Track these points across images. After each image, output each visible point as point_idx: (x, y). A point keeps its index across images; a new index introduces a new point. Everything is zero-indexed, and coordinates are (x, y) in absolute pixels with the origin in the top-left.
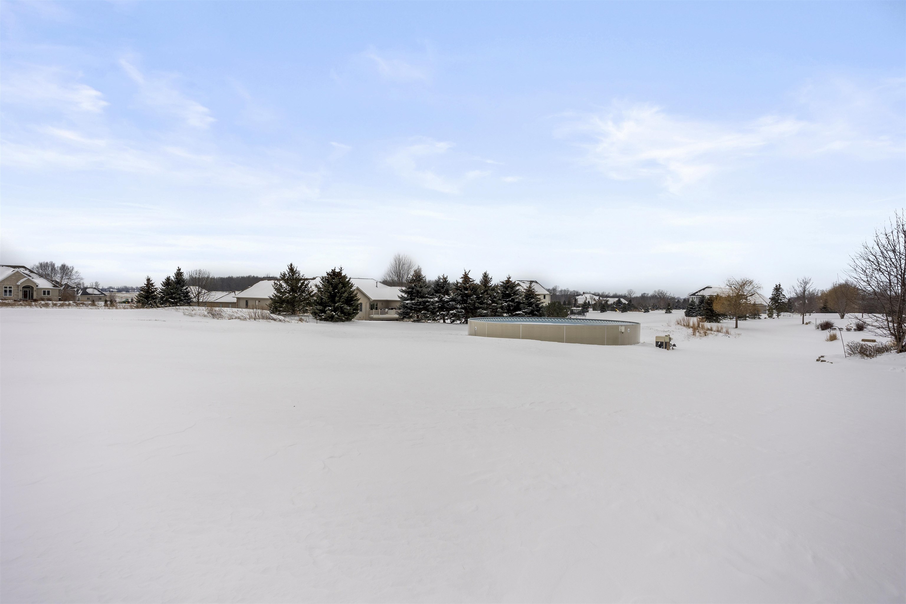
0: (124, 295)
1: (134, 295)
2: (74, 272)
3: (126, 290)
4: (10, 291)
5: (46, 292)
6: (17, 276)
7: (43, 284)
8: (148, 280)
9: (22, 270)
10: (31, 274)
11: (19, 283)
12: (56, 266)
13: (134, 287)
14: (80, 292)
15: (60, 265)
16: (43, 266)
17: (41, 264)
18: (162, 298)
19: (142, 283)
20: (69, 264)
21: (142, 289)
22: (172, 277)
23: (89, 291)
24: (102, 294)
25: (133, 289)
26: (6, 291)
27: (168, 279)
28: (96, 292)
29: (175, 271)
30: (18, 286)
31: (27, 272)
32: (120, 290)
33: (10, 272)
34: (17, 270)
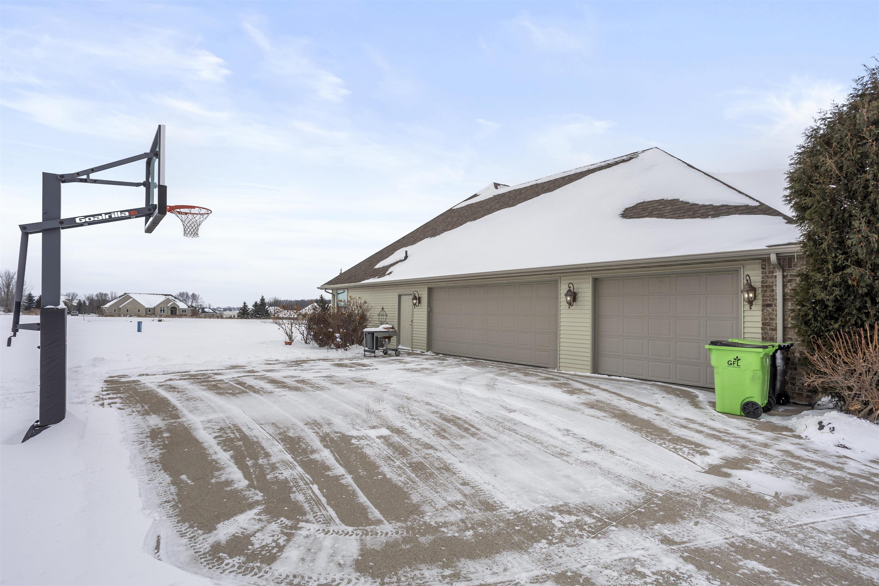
0: (228, 313)
1: (236, 313)
2: (199, 298)
3: (230, 309)
4: (164, 310)
5: (184, 311)
6: (168, 301)
7: (182, 305)
8: (245, 303)
9: (170, 297)
10: (176, 300)
11: (168, 305)
12: (189, 294)
13: (235, 307)
14: (200, 311)
15: (191, 294)
16: (182, 295)
17: (180, 293)
18: (252, 314)
19: (241, 305)
20: (196, 293)
21: (241, 309)
22: (259, 302)
23: (206, 310)
24: (215, 312)
25: (234, 309)
26: (161, 310)
27: (256, 303)
28: (211, 311)
29: (261, 298)
30: (168, 307)
31: (173, 298)
32: (225, 310)
33: (163, 298)
34: (167, 297)
